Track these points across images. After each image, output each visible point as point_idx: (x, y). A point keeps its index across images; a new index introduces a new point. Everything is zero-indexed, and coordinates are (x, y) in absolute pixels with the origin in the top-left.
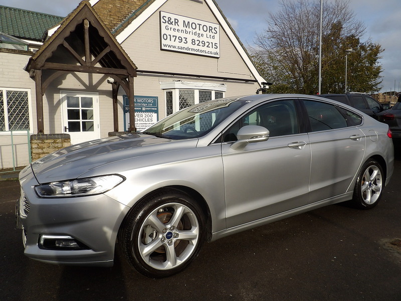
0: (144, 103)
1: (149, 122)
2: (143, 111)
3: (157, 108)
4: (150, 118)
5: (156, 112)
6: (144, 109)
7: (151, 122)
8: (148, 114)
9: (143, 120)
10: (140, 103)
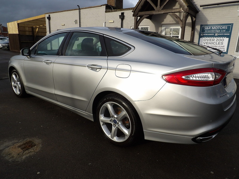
0: (218, 29)
1: (219, 45)
2: (216, 37)
3: (231, 33)
4: (221, 42)
5: (229, 37)
6: (216, 35)
7: (221, 45)
8: (219, 38)
9: (214, 43)
10: (214, 30)
